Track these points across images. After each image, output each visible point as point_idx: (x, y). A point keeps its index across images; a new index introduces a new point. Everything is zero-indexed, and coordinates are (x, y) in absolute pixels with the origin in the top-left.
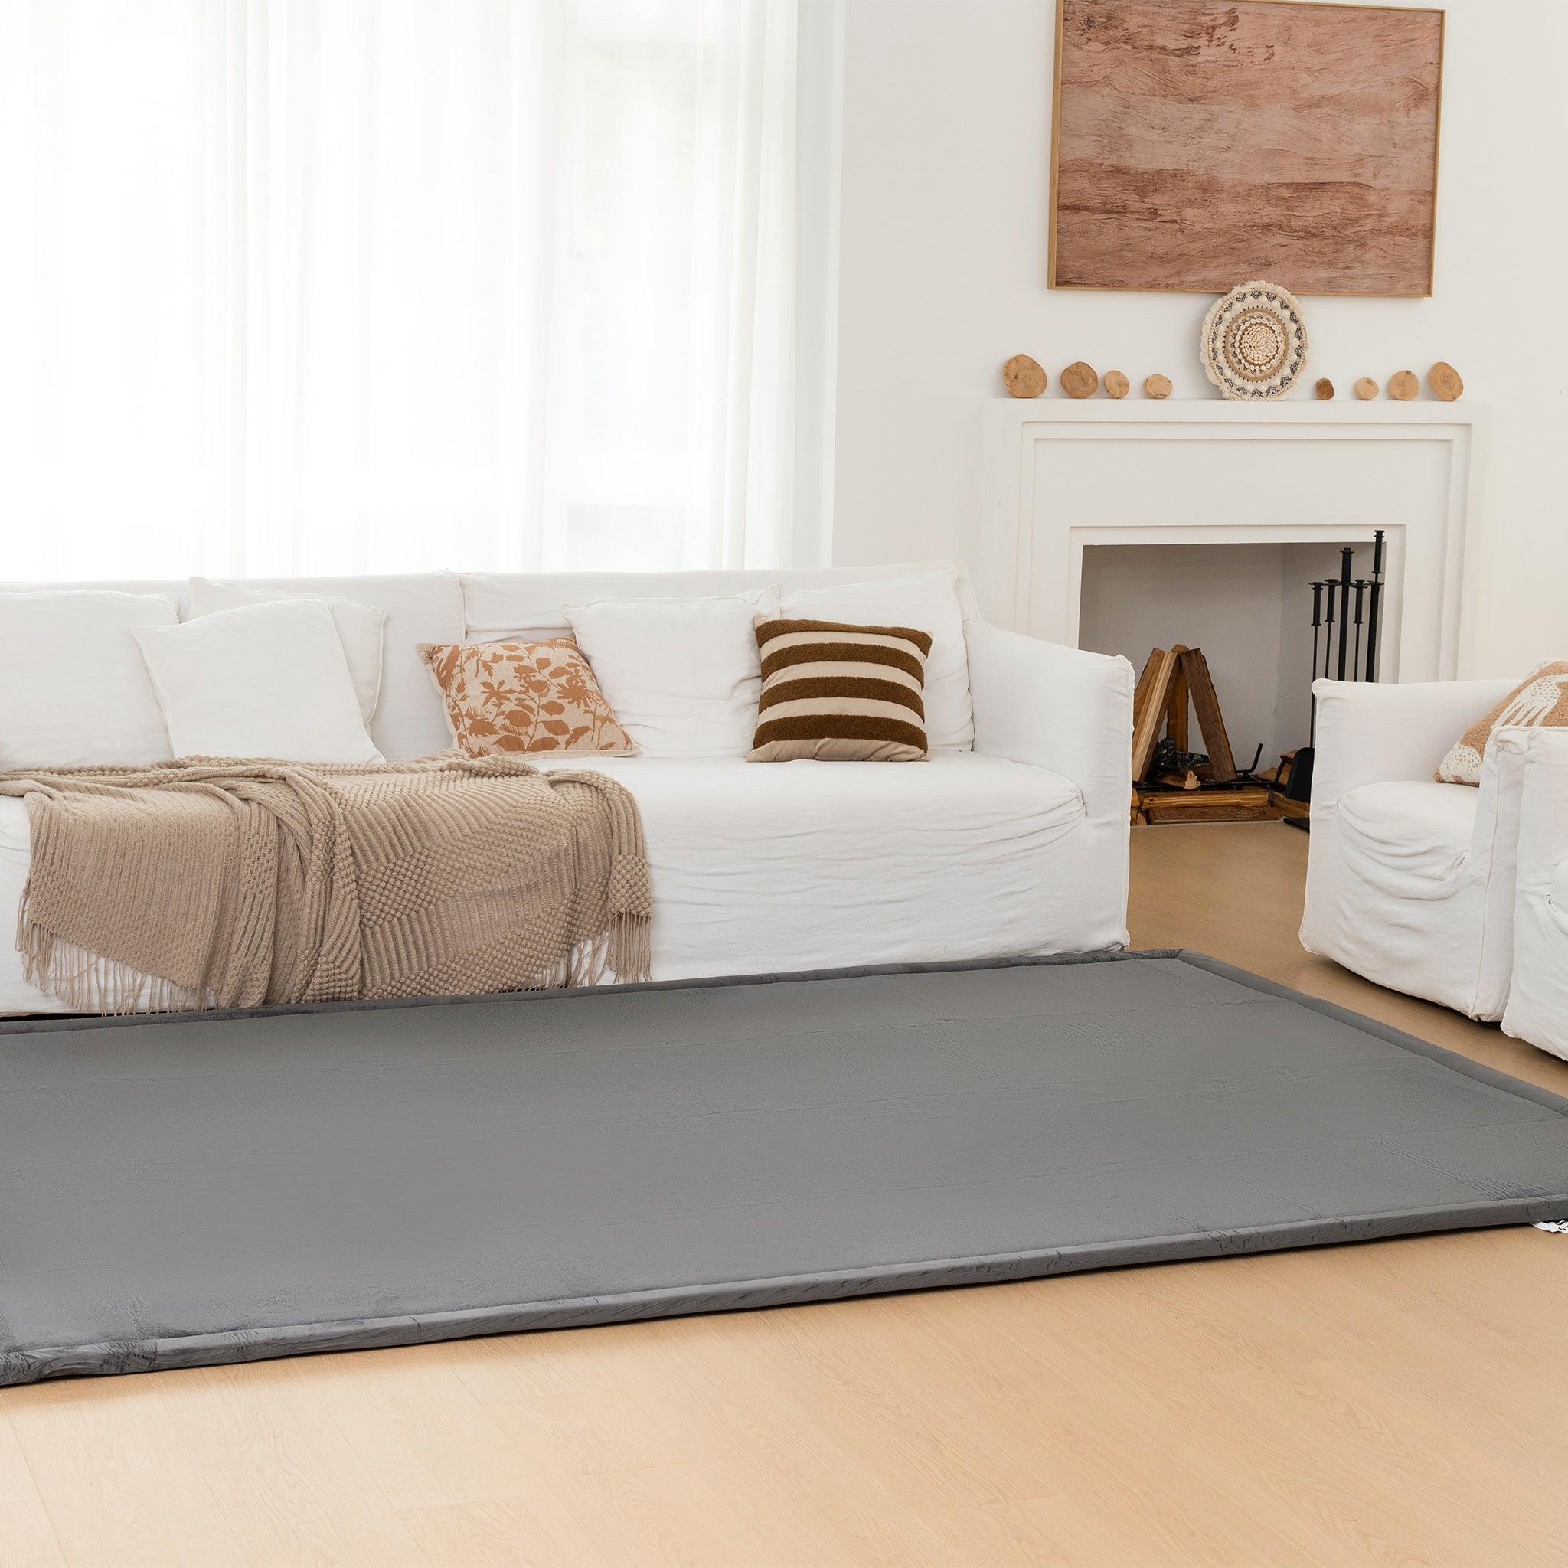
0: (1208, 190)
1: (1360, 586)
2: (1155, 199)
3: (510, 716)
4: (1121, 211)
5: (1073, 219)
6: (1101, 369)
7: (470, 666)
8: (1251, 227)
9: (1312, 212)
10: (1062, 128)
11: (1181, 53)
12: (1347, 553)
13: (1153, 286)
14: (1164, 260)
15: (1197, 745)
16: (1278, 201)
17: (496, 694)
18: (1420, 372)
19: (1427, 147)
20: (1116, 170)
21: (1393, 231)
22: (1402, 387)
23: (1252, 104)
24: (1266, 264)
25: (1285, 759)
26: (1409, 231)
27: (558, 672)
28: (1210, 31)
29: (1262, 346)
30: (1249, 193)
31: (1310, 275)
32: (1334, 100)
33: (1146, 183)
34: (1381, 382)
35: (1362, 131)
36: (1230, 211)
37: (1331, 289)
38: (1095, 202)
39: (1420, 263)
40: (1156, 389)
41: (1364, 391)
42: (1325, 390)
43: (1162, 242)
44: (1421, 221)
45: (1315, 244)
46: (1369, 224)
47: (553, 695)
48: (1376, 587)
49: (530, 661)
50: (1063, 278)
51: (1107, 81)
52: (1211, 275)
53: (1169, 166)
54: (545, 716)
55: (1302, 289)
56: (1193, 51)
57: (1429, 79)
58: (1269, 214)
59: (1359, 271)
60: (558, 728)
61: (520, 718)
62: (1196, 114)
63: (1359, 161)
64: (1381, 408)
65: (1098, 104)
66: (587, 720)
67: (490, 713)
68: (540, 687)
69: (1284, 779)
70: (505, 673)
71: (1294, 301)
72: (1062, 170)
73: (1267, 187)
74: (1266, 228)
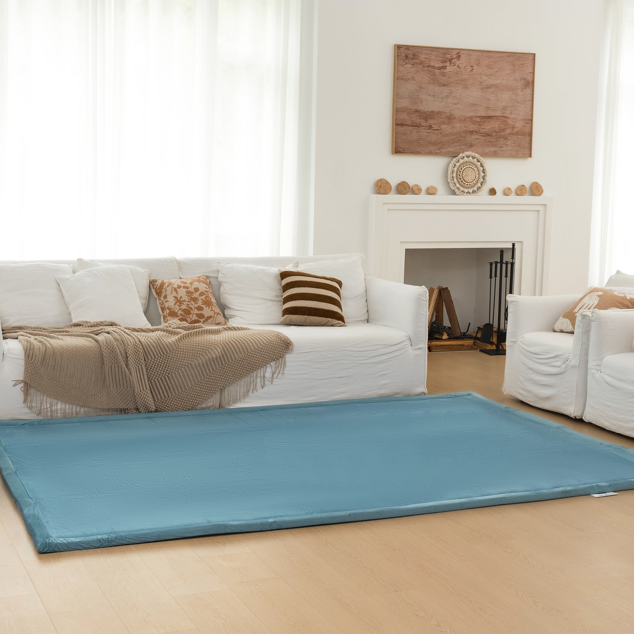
0: (450, 118)
1: (507, 263)
2: (431, 122)
3: (184, 310)
4: (418, 126)
5: (401, 129)
6: (411, 184)
7: (169, 289)
8: (466, 132)
9: (488, 127)
10: (397, 95)
11: (440, 68)
12: (502, 252)
13: (430, 153)
14: (434, 144)
15: (446, 323)
16: (475, 123)
17: (179, 301)
18: (528, 186)
19: (530, 103)
20: (417, 111)
21: (517, 134)
22: (521, 191)
23: (466, 87)
24: (471, 146)
25: (479, 328)
26: (523, 134)
27: (202, 294)
28: (450, 60)
29: (470, 175)
30: (465, 120)
31: (487, 150)
32: (495, 86)
33: (428, 116)
34: (513, 189)
35: (506, 96)
36: (458, 126)
37: (495, 155)
38: (409, 123)
39: (527, 145)
40: (431, 191)
41: (507, 192)
42: (493, 192)
43: (433, 137)
44: (527, 130)
45: (489, 138)
46: (508, 131)
47: (200, 303)
48: (512, 264)
49: (191, 289)
50: (398, 150)
51: (413, 79)
52: (452, 149)
53: (436, 109)
54: (196, 312)
55: (485, 155)
56: (444, 67)
57: (530, 79)
58: (472, 127)
59: (505, 148)
60: (201, 316)
61: (187, 312)
62: (446, 90)
63: (505, 108)
64: (513, 199)
65: (410, 87)
66: (211, 314)
67: (176, 308)
68: (195, 300)
69: (479, 335)
70: (182, 293)
71: (482, 159)
72: (397, 111)
73: (471, 117)
74: (471, 132)
